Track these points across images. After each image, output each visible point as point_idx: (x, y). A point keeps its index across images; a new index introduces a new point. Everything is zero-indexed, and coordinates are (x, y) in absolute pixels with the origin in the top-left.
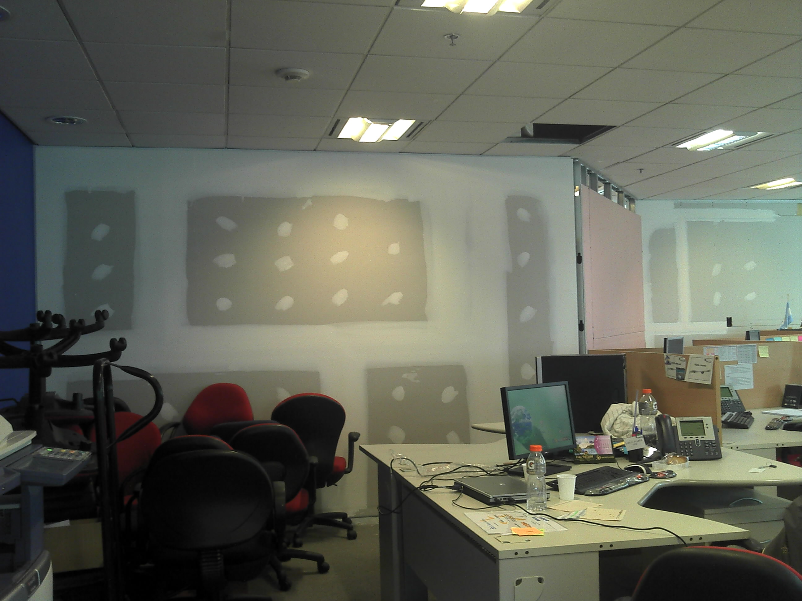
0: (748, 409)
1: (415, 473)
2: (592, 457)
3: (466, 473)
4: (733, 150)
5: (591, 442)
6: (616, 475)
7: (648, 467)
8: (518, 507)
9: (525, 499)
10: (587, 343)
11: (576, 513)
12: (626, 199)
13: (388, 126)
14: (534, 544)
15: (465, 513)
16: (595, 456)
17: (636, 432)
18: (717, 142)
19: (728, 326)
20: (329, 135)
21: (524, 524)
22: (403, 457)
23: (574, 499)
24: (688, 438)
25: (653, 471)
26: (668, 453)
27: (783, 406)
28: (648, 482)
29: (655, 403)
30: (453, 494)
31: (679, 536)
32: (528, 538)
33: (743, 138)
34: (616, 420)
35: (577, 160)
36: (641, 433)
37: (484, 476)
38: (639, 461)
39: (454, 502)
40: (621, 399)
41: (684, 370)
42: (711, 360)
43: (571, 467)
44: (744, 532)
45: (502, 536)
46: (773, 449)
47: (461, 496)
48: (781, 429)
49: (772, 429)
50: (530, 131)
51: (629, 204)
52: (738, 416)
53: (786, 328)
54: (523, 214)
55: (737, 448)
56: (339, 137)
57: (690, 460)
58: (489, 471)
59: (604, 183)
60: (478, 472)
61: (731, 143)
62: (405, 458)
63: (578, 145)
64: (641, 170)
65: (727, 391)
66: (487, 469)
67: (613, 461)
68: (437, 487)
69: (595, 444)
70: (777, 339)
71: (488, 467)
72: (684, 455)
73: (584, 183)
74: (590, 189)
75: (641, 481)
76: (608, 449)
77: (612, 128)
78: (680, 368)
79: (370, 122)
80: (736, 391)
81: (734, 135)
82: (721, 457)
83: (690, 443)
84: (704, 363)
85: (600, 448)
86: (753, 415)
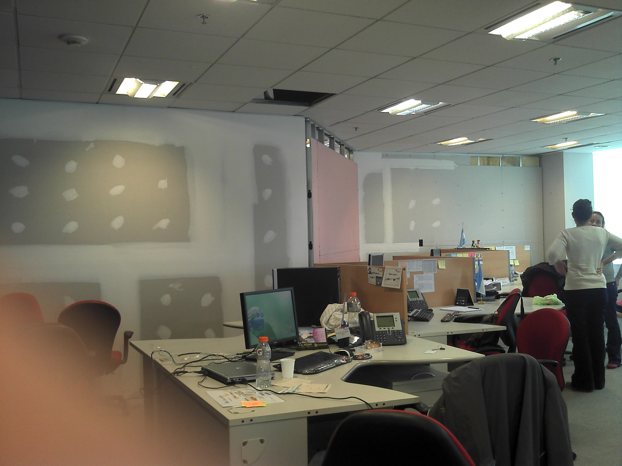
0: (430, 307)
1: (171, 362)
2: (311, 344)
3: (212, 361)
4: (423, 115)
5: (310, 333)
6: (328, 358)
7: (352, 351)
8: (249, 386)
9: (255, 379)
10: (315, 258)
11: (293, 388)
12: (346, 150)
13: (157, 86)
14: (258, 413)
15: (207, 392)
16: (313, 344)
17: (344, 325)
18: (411, 109)
19: (420, 246)
20: (109, 91)
21: (252, 398)
22: (162, 350)
23: (293, 378)
24: (382, 329)
25: (355, 354)
26: (367, 340)
27: (456, 305)
28: (351, 363)
29: (359, 303)
30: (201, 378)
31: (368, 403)
32: (253, 409)
33: (429, 107)
34: (331, 316)
35: (308, 119)
36: (348, 326)
37: (226, 363)
38: (346, 347)
39: (199, 383)
40: (336, 301)
41: (381, 278)
42: (400, 270)
43: (294, 353)
44: (416, 398)
45: (233, 409)
46: (445, 336)
47: (206, 378)
48: (452, 321)
49: (445, 322)
50: (271, 95)
51: (348, 154)
52: (422, 312)
53: (461, 248)
54: (267, 159)
55: (419, 335)
56: (117, 93)
57: (383, 346)
58: (230, 358)
59: (329, 138)
60: (222, 359)
61: (420, 110)
62: (163, 350)
63: (308, 107)
64: (356, 128)
65: (415, 293)
66: (229, 357)
67: (327, 347)
68: (187, 372)
69: (313, 335)
70: (453, 255)
71: (230, 356)
72: (379, 342)
73: (314, 137)
74: (318, 142)
75: (345, 362)
76: (323, 338)
77: (332, 95)
78: (378, 277)
79: (142, 82)
80: (422, 293)
81: (422, 103)
82: (406, 343)
83: (384, 333)
84: (396, 273)
85: (317, 337)
86: (433, 312)
